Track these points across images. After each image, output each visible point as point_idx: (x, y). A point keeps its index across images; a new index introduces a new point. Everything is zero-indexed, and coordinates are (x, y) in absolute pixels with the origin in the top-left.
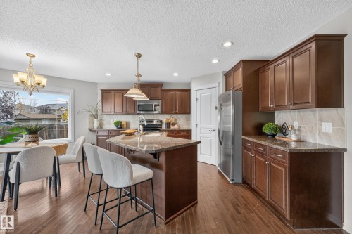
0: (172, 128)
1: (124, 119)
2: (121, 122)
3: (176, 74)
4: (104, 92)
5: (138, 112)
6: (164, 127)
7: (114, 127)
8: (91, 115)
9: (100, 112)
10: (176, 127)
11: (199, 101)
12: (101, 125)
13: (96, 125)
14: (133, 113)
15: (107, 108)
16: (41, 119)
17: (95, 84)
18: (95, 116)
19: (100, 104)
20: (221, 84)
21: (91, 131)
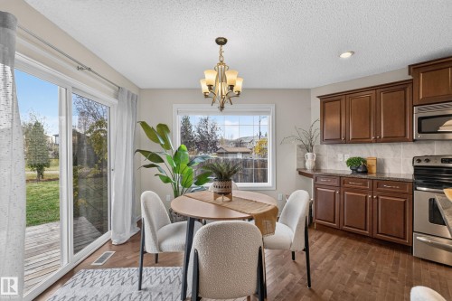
2: (365, 161)
4: (326, 100)
5: (418, 136)
7: (348, 171)
8: (300, 146)
13: (309, 164)
16: (236, 153)
18: (309, 148)
19: (318, 125)
21: (301, 173)
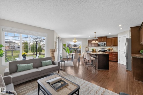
0: (111, 51)
1: (94, 48)
3: (110, 34)
4: (89, 41)
5: (98, 46)
6: (108, 51)
7: (92, 50)
9: (88, 46)
10: (112, 51)
11: (120, 42)
12: (88, 50)
13: (87, 50)
14: (97, 46)
15: (90, 45)
17: (87, 39)
18: (87, 47)
19: (88, 44)
20: (129, 35)
